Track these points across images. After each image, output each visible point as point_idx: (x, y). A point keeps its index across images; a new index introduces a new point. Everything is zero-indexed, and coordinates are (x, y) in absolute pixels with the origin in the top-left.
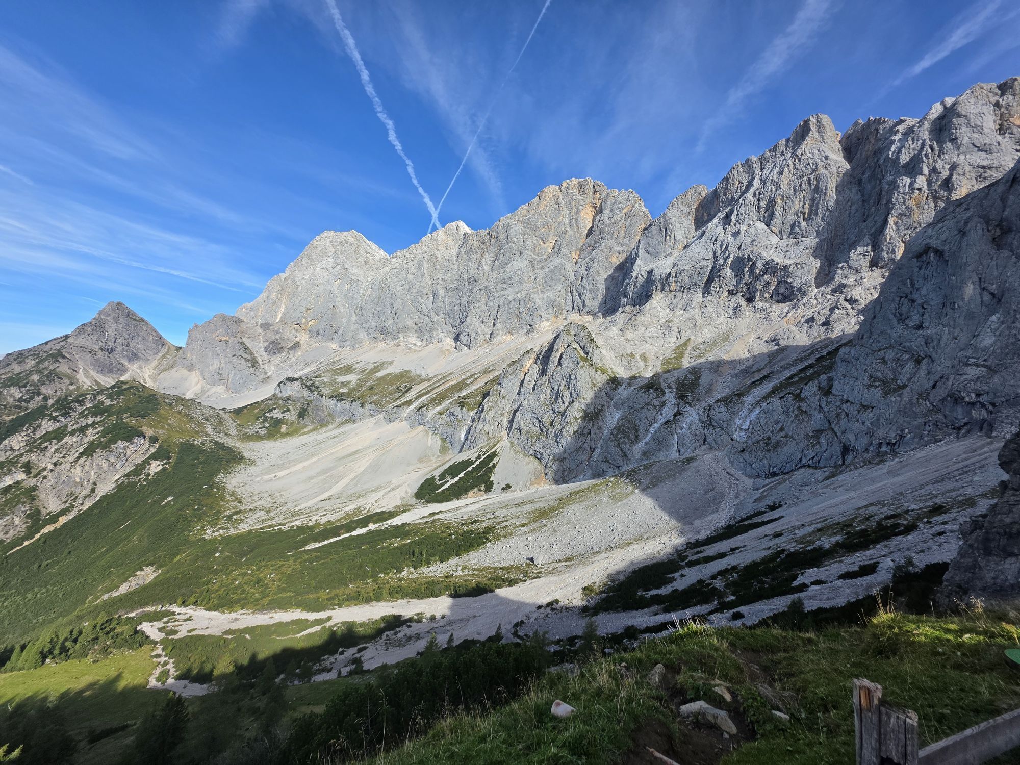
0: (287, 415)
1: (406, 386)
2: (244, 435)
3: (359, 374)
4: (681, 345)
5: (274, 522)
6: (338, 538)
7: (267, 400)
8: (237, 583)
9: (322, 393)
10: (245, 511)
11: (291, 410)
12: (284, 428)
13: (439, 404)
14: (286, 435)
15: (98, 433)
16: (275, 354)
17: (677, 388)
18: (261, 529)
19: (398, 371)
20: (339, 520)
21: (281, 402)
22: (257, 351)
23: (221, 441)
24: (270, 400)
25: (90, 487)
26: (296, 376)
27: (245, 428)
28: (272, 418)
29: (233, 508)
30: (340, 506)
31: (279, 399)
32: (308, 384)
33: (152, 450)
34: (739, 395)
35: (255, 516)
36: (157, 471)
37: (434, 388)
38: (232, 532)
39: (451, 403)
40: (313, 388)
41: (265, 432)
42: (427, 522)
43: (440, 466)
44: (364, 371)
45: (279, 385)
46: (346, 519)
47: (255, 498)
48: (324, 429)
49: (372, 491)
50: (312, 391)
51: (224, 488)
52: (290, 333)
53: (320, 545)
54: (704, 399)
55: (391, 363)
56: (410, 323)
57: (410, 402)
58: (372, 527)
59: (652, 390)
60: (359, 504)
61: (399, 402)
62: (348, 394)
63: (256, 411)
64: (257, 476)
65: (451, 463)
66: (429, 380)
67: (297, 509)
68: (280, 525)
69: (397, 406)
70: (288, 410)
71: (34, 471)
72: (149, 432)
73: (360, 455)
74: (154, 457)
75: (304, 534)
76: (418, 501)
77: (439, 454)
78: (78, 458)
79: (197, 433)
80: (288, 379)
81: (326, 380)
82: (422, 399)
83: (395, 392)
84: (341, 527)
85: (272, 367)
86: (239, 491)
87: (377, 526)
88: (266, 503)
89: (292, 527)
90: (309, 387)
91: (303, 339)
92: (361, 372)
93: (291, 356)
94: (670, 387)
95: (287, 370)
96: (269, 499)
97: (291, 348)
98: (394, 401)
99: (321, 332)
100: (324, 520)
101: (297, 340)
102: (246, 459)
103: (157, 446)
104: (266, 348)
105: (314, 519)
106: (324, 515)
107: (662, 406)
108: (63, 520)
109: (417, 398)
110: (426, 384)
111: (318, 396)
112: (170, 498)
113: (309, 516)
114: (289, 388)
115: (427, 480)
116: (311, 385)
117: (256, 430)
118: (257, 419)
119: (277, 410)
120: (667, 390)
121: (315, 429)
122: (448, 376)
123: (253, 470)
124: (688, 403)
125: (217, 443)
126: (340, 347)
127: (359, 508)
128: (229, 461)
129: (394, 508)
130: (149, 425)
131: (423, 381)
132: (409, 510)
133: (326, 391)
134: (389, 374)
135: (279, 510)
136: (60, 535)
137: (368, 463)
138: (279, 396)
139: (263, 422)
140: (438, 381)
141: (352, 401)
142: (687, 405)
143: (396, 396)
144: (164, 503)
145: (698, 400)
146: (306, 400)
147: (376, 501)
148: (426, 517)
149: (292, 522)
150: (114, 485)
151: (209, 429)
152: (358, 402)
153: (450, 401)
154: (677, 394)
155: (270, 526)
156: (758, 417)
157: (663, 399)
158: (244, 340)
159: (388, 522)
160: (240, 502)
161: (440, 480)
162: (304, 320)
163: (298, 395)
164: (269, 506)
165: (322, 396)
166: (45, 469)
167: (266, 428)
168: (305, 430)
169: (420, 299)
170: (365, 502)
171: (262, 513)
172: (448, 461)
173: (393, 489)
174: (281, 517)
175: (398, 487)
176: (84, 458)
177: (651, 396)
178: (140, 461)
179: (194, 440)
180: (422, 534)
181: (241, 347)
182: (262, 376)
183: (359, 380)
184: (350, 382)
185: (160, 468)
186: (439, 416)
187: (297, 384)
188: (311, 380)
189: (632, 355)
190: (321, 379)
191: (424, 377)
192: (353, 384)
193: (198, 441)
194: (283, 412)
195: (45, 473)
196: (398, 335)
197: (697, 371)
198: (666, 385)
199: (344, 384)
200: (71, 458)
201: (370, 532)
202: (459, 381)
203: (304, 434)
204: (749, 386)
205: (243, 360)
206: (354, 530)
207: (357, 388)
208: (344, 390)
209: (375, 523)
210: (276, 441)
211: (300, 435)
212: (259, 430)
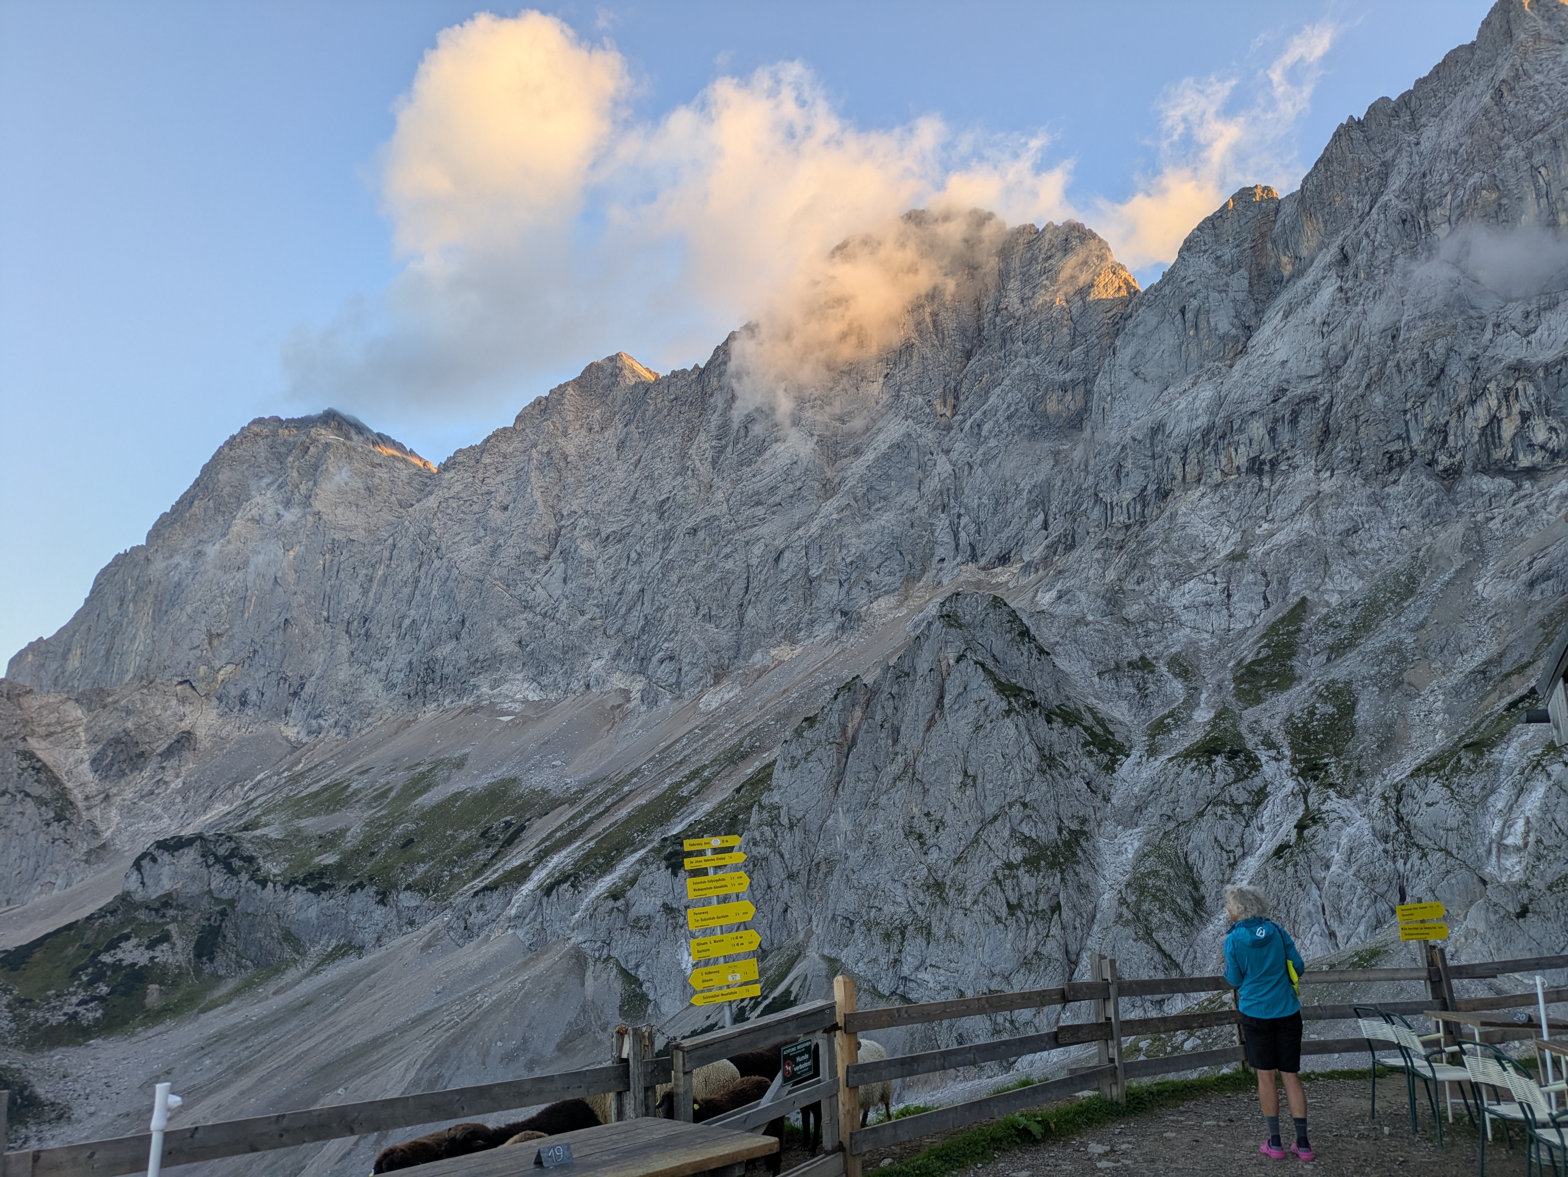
0: (163, 954)
1: (508, 824)
2: (34, 1028)
3: (369, 805)
4: (1282, 620)
7: (103, 912)
9: (262, 874)
11: (175, 935)
12: (153, 994)
14: (157, 1016)
16: (122, 774)
17: (1293, 746)
19: (483, 782)
21: (142, 915)
22: (69, 773)
24: (113, 912)
26: (188, 832)
27: (37, 1008)
28: (117, 966)
31: (137, 906)
32: (222, 851)
34: (1479, 747)
40: (237, 863)
41: (98, 1014)
44: (384, 794)
45: (137, 865)
48: (272, 986)
50: (233, 872)
52: (165, 709)
54: (1377, 770)
55: (460, 764)
59: (1219, 761)
61: (491, 876)
62: (341, 869)
63: (71, 951)
69: (485, 889)
70: (165, 937)
80: (162, 845)
81: (273, 832)
83: (476, 848)
85: (114, 813)
90: (226, 863)
91: (201, 721)
92: (375, 799)
93: (169, 775)
94: (1270, 745)
95: (159, 818)
97: (168, 753)
98: (477, 874)
99: (253, 696)
101: (185, 725)
102: (42, 1105)
104: (96, 762)
107: (1258, 804)
110: (564, 814)
111: (252, 885)
114: (166, 871)
116: (233, 853)
117: (71, 1010)
118: (74, 975)
119: (134, 941)
120: (1263, 755)
121: (248, 986)
122: (625, 781)
124: (1331, 785)
126: (309, 733)
131: (556, 803)
133: (272, 868)
134: (457, 796)
138: (139, 896)
139: (91, 983)
140: (599, 801)
141: (353, 889)
142: (1332, 793)
143: (481, 856)
145: (1359, 773)
146: (218, 901)
152: (371, 890)
153: (638, 855)
154: (1294, 761)
156: (1545, 809)
157: (1258, 782)
158: (33, 743)
162: (203, 669)
163: (195, 889)
165: (263, 883)
167: (102, 999)
168: (217, 994)
169: (528, 574)
177: (1220, 777)
181: (24, 764)
182: (83, 847)
183: (370, 823)
184: (343, 832)
186: (610, 903)
187: (189, 857)
188: (230, 838)
189: (1144, 664)
190: (258, 832)
191: (556, 793)
192: (350, 841)
194: (151, 946)
196: (473, 681)
197: (1340, 692)
198: (1258, 739)
199: (327, 842)
202: (656, 792)
203: (213, 1005)
204: (1502, 717)
205: (30, 804)
207: (366, 850)
208: (330, 859)
210: (133, 1034)
211: (204, 1011)
212: (79, 1009)
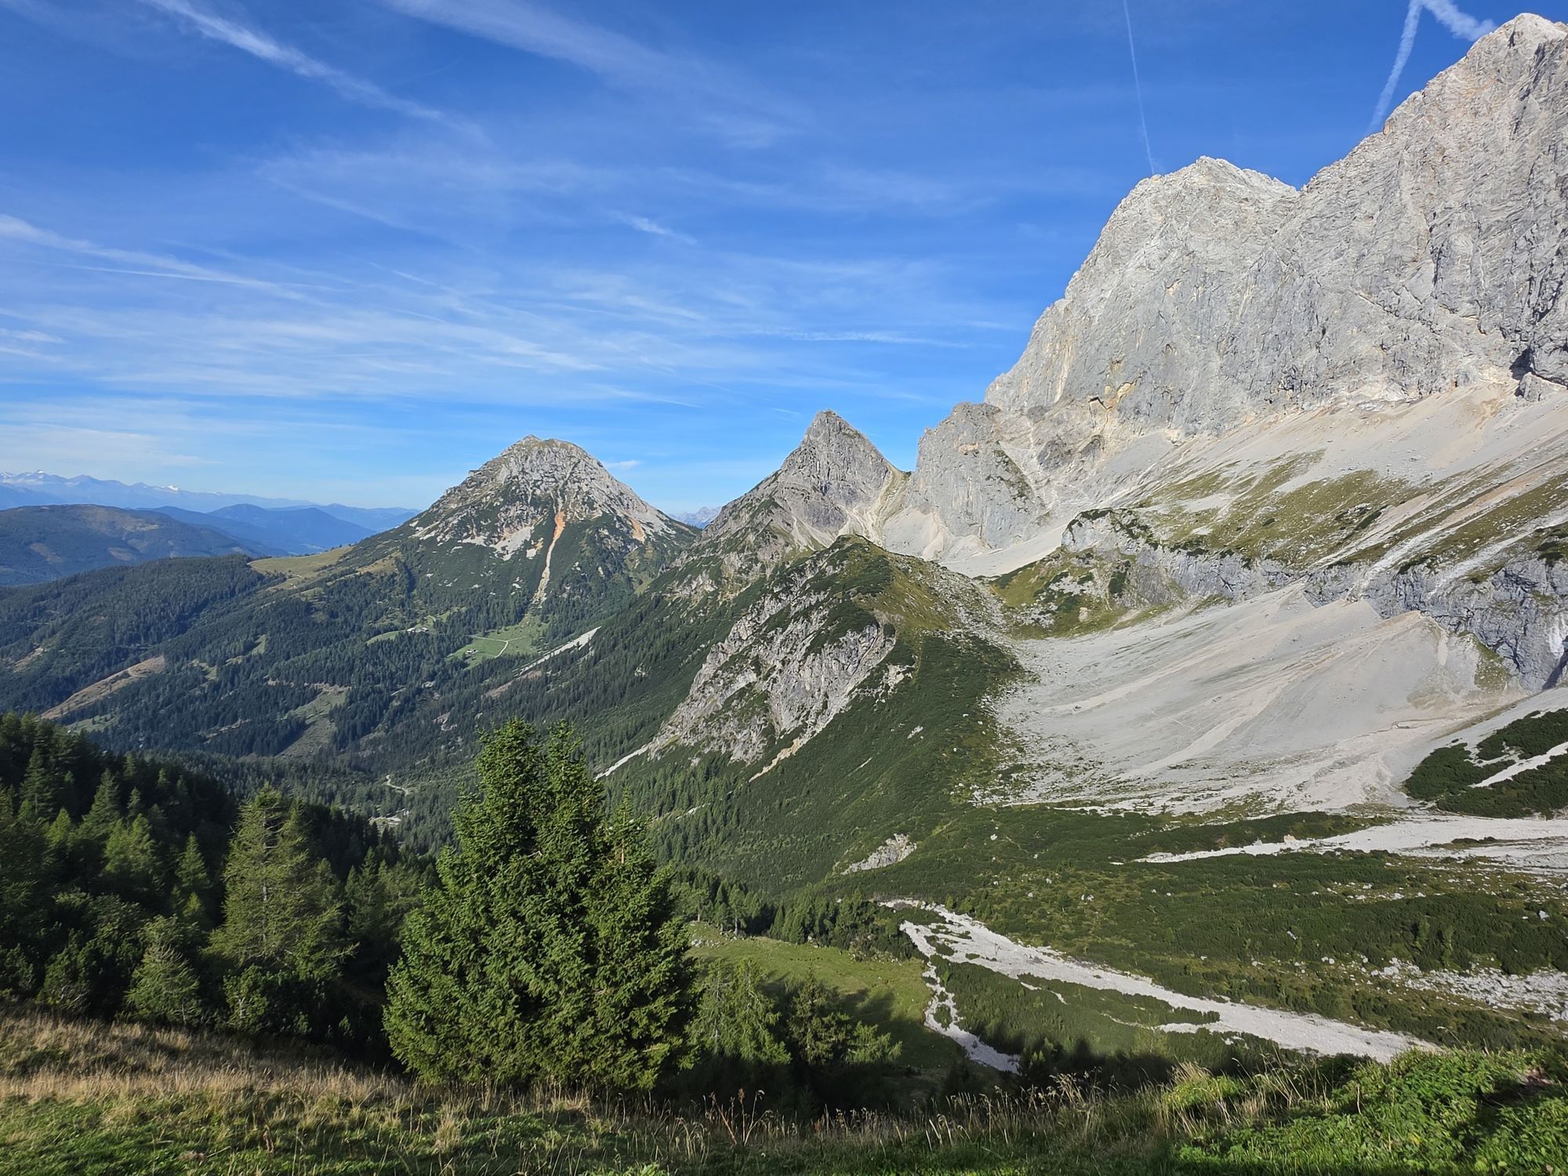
0: (1089, 588)
1: (1363, 511)
2: (1016, 625)
3: (1235, 491)
5: (1081, 797)
6: (1213, 853)
7: (1050, 558)
8: (1030, 895)
9: (1155, 539)
10: (1030, 768)
11: (1096, 577)
12: (1084, 614)
13: (1470, 552)
14: (1087, 628)
15: (824, 618)
16: (1057, 465)
18: (1060, 805)
19: (1336, 475)
20: (1210, 815)
21: (1075, 561)
22: (1025, 465)
23: (982, 636)
24: (1057, 558)
25: (821, 699)
26: (1101, 507)
27: (1018, 614)
28: (1061, 593)
29: (1011, 759)
30: (1211, 784)
31: (1071, 556)
32: (1125, 521)
33: (890, 648)
35: (1047, 780)
36: (897, 682)
37: (1450, 512)
38: (1012, 802)
39: (1511, 549)
40: (1136, 530)
41: (1052, 622)
42: (1447, 860)
43: (1480, 720)
44: (1248, 482)
45: (1070, 527)
46: (1228, 816)
47: (1045, 745)
48: (1164, 617)
49: (1288, 762)
50: (1134, 537)
51: (994, 722)
52: (1082, 419)
53: (1176, 859)
55: (1317, 457)
56: (1365, 347)
57: (1377, 552)
58: (1292, 843)
60: (1257, 788)
61: (1343, 553)
62: (1214, 539)
63: (1033, 580)
64: (1044, 705)
65: (1520, 714)
66: (1432, 490)
67: (1123, 777)
68: (1093, 803)
69: (1339, 563)
70: (1090, 578)
71: (764, 671)
72: (883, 618)
73: (1251, 676)
74: (892, 659)
75: (1140, 830)
76: (1416, 804)
77: (1476, 688)
78: (806, 655)
79: (945, 621)
80: (1085, 515)
81: (1162, 509)
82: (1412, 543)
83: (1332, 529)
84: (1220, 830)
85: (1054, 493)
86: (1018, 729)
87: (1306, 843)
88: (1066, 758)
89: (1117, 811)
90: (1128, 529)
91: (1107, 428)
92: (1241, 486)
93: (1087, 466)
95: (1082, 496)
96: (1070, 750)
97: (1087, 451)
98: (1332, 550)
99: (1144, 407)
100: (1179, 809)
101: (1096, 431)
102: (1023, 671)
103: (894, 641)
104: (1041, 457)
105: (1159, 803)
106: (1178, 799)
108: (798, 743)
109: (1397, 539)
110: (1422, 503)
111: (1148, 547)
112: (919, 729)
113: (1148, 796)
114: (1089, 532)
115: (1439, 754)
116: (1132, 524)
117: (1036, 617)
118: (1036, 595)
119: (1070, 578)
121: (1144, 617)
122: (1496, 474)
123: (1035, 691)
125: (975, 638)
126: (1187, 434)
127: (1258, 795)
128: (997, 673)
129: (1348, 808)
130: (883, 608)
131: (1415, 493)
132: (1390, 821)
133: (1162, 534)
134: (1313, 485)
135: (1088, 773)
136: (797, 765)
137: (1272, 697)
138: (1072, 549)
139: (1046, 601)
140: (1461, 492)
141: (1223, 555)
143: (1336, 537)
144: (910, 736)
146: (1124, 556)
147: (1300, 787)
148: (1445, 846)
149: (1115, 801)
150: (847, 700)
151: (962, 615)
152: (1238, 557)
153: (1505, 544)
155: (1076, 803)
158: (1003, 445)
159: (1337, 840)
160: (1021, 750)
161: (1481, 756)
162: (1107, 388)
163: (1107, 547)
164: (1072, 763)
165: (1155, 545)
166: (773, 668)
167: (1053, 613)
168: (1125, 619)
169: (1393, 279)
170: (1270, 785)
171: (1059, 775)
172: (1506, 708)
173: (1342, 764)
174: (1094, 789)
175: (1355, 760)
176: (811, 657)
178: (874, 664)
179: (943, 633)
180: (1436, 888)
181: (999, 459)
182: (1037, 513)
183: (1238, 503)
184: (1215, 511)
185: (901, 677)
186: (1470, 586)
187: (1103, 523)
188: (1130, 512)
190: (1150, 509)
191: (1415, 481)
192: (1223, 515)
193: (950, 634)
194: (1081, 582)
195: (774, 675)
196: (1332, 384)
199: (1202, 518)
200: (799, 655)
201: (1288, 854)
202: (1535, 484)
203: (1123, 626)
205: (1004, 485)
206: (1250, 842)
207: (1234, 525)
208: (1203, 531)
209: (1299, 836)
210: (1073, 638)
211: (1116, 629)
212: (1041, 617)
